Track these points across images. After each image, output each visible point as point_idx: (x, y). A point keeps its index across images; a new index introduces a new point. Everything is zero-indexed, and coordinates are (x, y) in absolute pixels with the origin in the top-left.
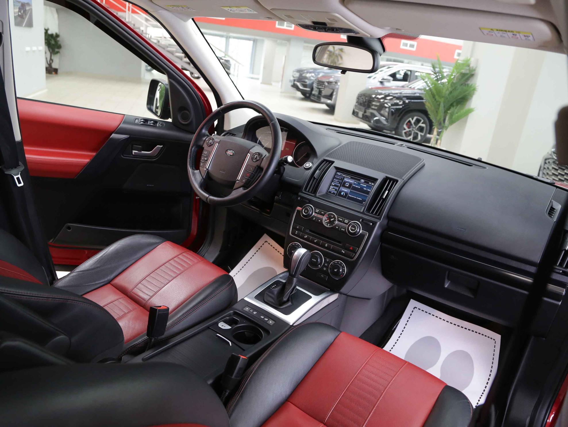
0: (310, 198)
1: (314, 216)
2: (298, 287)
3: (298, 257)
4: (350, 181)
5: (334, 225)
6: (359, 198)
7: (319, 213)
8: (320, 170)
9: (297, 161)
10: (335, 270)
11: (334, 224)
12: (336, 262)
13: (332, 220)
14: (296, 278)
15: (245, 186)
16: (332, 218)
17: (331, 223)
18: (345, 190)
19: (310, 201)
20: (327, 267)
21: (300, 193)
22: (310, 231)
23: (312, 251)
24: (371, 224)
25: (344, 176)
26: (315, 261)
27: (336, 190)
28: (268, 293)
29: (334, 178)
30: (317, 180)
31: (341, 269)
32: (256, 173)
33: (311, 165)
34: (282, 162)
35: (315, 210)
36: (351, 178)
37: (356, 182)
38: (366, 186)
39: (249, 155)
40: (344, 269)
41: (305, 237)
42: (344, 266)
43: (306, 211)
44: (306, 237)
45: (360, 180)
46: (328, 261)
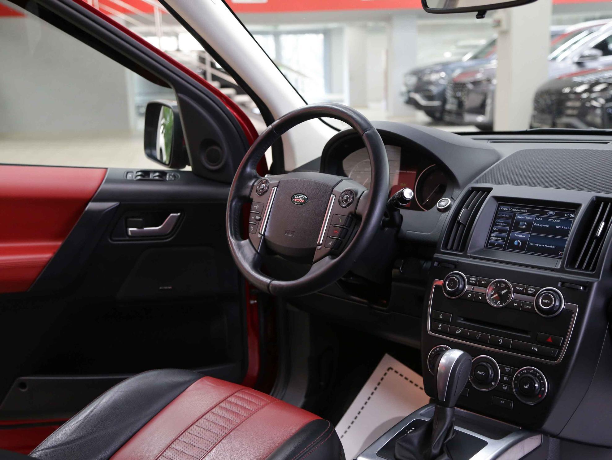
0: (457, 260)
1: (468, 292)
2: (457, 428)
3: (447, 367)
4: (527, 218)
5: (508, 301)
6: (549, 246)
7: (478, 284)
8: (467, 208)
9: (423, 202)
10: (526, 387)
11: (508, 299)
12: (525, 371)
13: (503, 292)
14: (451, 407)
15: (333, 254)
16: (504, 289)
17: (503, 298)
18: (521, 236)
19: (457, 266)
20: (509, 383)
21: (435, 254)
22: (466, 319)
23: (475, 357)
24: (581, 288)
25: (515, 210)
26: (483, 374)
27: (503, 238)
28: (401, 443)
29: (496, 216)
30: (465, 226)
31: (537, 383)
32: (349, 226)
33: (450, 201)
34: (395, 201)
35: (468, 280)
36: (529, 212)
37: (539, 217)
38: (559, 221)
39: (333, 197)
40: (542, 381)
41: (457, 333)
42: (541, 375)
43: (452, 284)
44: (460, 332)
45: (546, 213)
46: (509, 371)
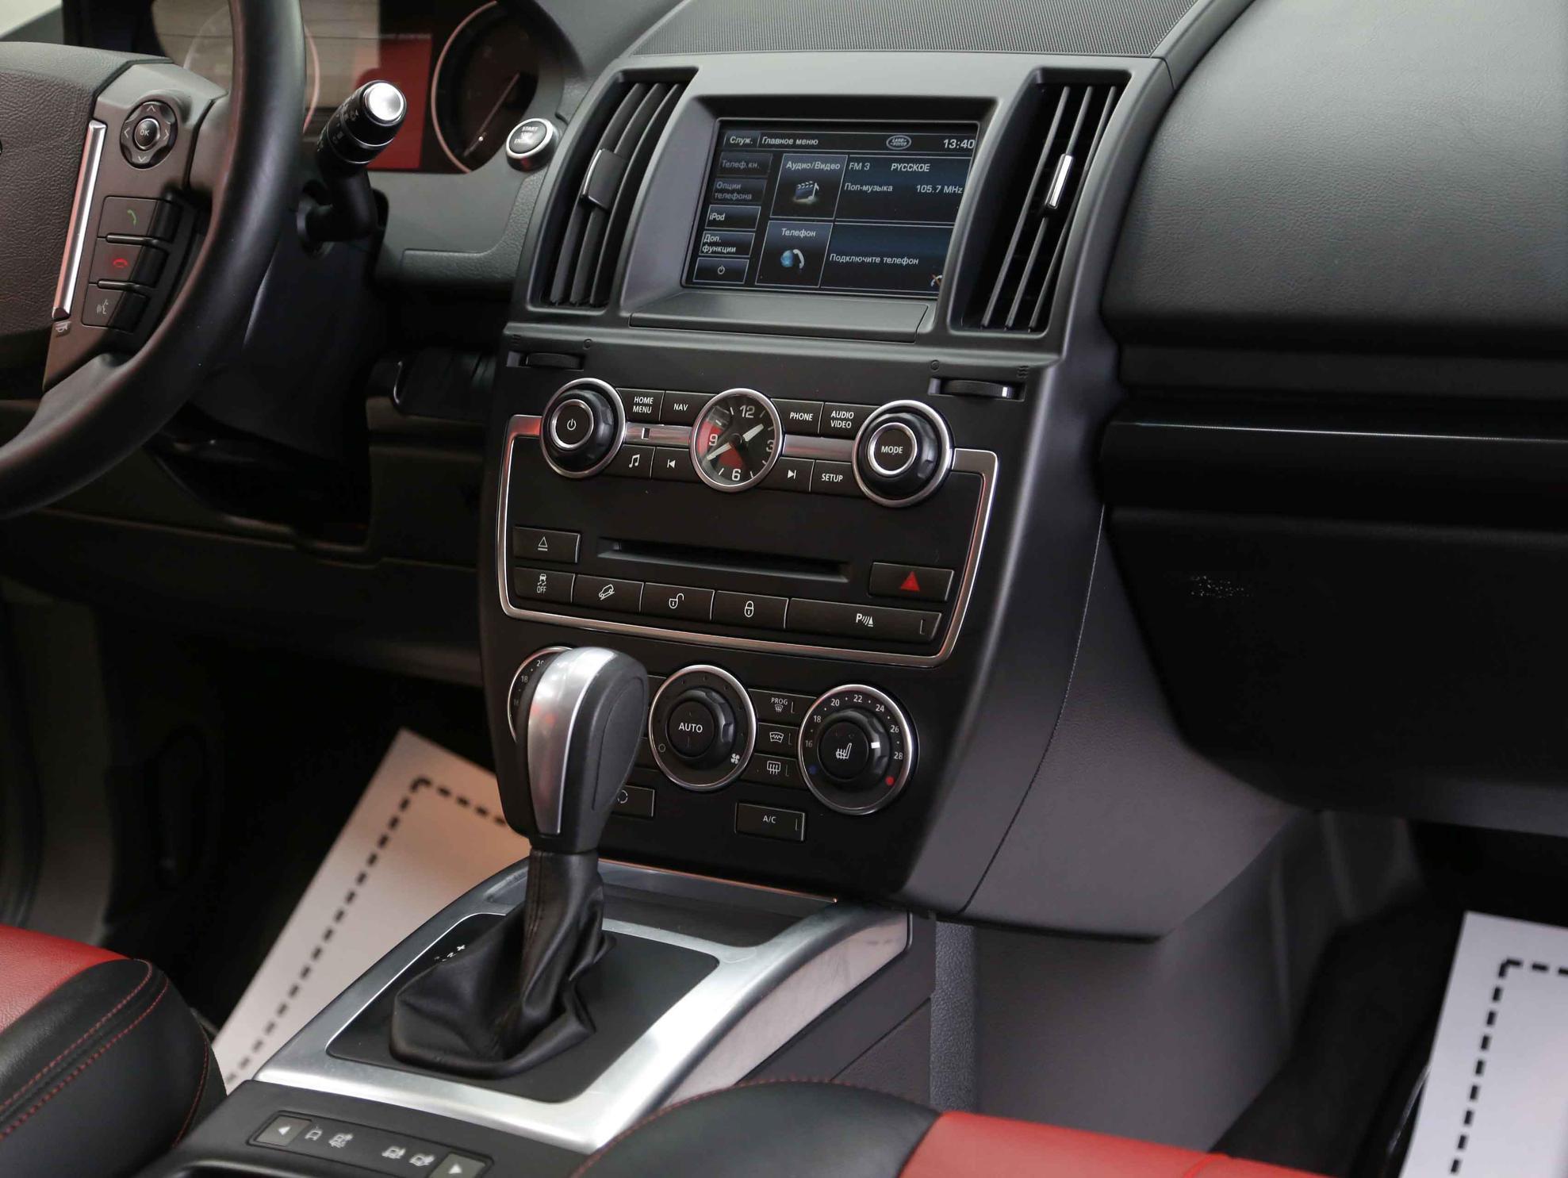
0: (583, 338)
1: (631, 446)
2: (610, 925)
3: (559, 714)
4: (819, 165)
5: (767, 465)
6: (898, 261)
7: (663, 415)
8: (611, 147)
9: (465, 146)
10: (842, 754)
11: (767, 456)
12: (836, 703)
13: (748, 436)
14: (581, 853)
15: (115, 346)
16: (750, 424)
17: (748, 455)
18: (803, 234)
19: (584, 358)
20: (786, 752)
21: (510, 324)
22: (629, 547)
23: (668, 676)
24: (1005, 392)
25: (778, 141)
26: (699, 728)
27: (742, 248)
28: (412, 1000)
29: (715, 170)
30: (608, 213)
31: (875, 736)
32: (171, 238)
33: (551, 129)
34: (340, 135)
35: (629, 403)
36: (826, 144)
37: (858, 160)
38: (926, 168)
39: (96, 132)
40: (894, 729)
41: (602, 596)
42: (889, 710)
43: (572, 425)
44: (611, 592)
45: (880, 144)
46: (786, 708)
